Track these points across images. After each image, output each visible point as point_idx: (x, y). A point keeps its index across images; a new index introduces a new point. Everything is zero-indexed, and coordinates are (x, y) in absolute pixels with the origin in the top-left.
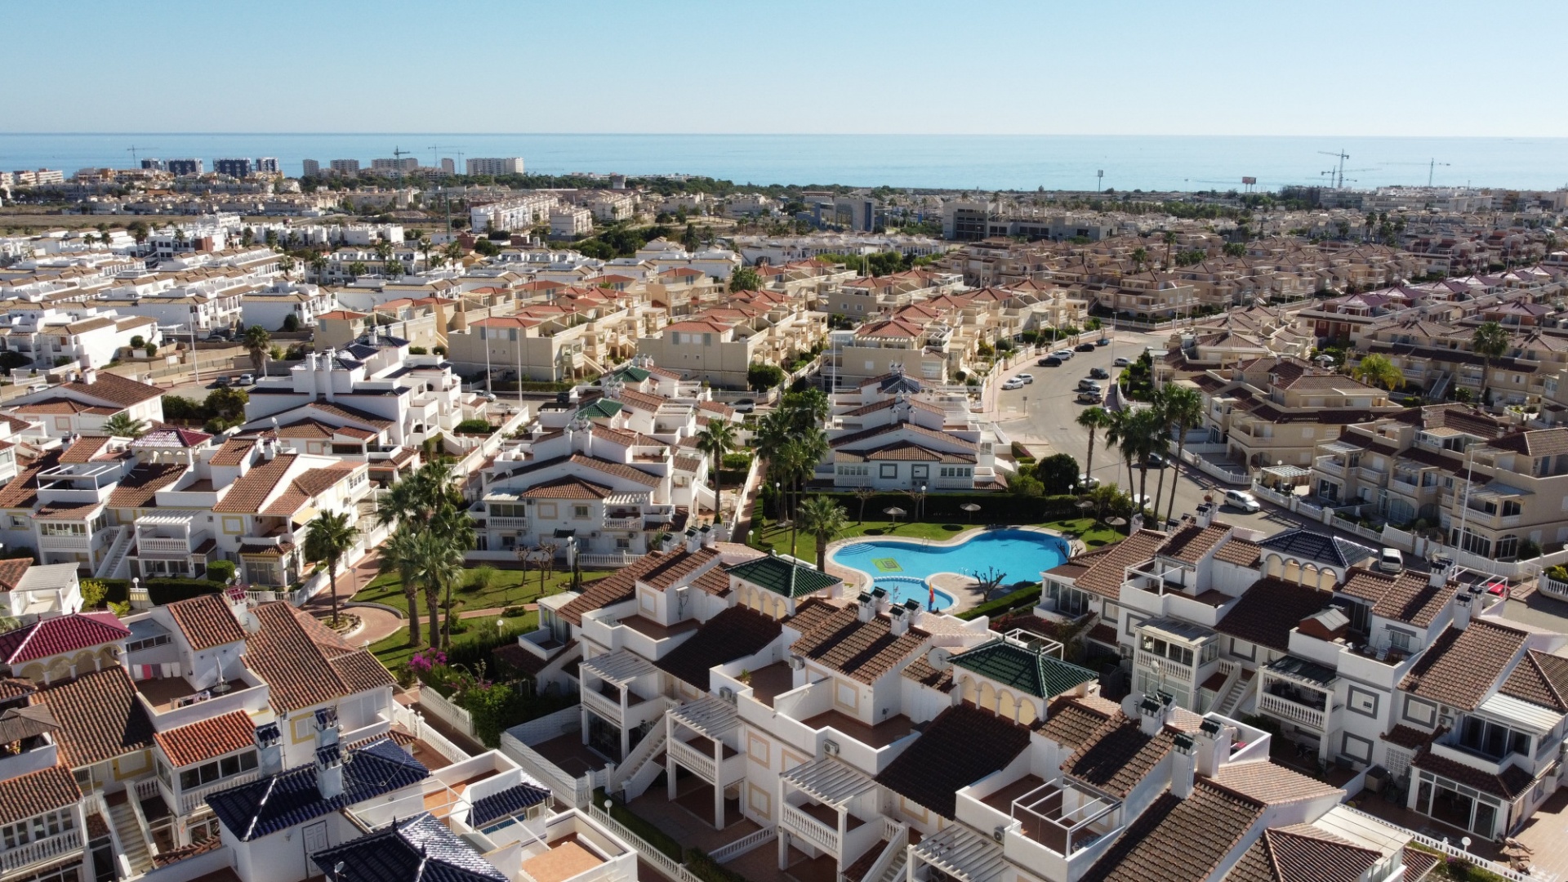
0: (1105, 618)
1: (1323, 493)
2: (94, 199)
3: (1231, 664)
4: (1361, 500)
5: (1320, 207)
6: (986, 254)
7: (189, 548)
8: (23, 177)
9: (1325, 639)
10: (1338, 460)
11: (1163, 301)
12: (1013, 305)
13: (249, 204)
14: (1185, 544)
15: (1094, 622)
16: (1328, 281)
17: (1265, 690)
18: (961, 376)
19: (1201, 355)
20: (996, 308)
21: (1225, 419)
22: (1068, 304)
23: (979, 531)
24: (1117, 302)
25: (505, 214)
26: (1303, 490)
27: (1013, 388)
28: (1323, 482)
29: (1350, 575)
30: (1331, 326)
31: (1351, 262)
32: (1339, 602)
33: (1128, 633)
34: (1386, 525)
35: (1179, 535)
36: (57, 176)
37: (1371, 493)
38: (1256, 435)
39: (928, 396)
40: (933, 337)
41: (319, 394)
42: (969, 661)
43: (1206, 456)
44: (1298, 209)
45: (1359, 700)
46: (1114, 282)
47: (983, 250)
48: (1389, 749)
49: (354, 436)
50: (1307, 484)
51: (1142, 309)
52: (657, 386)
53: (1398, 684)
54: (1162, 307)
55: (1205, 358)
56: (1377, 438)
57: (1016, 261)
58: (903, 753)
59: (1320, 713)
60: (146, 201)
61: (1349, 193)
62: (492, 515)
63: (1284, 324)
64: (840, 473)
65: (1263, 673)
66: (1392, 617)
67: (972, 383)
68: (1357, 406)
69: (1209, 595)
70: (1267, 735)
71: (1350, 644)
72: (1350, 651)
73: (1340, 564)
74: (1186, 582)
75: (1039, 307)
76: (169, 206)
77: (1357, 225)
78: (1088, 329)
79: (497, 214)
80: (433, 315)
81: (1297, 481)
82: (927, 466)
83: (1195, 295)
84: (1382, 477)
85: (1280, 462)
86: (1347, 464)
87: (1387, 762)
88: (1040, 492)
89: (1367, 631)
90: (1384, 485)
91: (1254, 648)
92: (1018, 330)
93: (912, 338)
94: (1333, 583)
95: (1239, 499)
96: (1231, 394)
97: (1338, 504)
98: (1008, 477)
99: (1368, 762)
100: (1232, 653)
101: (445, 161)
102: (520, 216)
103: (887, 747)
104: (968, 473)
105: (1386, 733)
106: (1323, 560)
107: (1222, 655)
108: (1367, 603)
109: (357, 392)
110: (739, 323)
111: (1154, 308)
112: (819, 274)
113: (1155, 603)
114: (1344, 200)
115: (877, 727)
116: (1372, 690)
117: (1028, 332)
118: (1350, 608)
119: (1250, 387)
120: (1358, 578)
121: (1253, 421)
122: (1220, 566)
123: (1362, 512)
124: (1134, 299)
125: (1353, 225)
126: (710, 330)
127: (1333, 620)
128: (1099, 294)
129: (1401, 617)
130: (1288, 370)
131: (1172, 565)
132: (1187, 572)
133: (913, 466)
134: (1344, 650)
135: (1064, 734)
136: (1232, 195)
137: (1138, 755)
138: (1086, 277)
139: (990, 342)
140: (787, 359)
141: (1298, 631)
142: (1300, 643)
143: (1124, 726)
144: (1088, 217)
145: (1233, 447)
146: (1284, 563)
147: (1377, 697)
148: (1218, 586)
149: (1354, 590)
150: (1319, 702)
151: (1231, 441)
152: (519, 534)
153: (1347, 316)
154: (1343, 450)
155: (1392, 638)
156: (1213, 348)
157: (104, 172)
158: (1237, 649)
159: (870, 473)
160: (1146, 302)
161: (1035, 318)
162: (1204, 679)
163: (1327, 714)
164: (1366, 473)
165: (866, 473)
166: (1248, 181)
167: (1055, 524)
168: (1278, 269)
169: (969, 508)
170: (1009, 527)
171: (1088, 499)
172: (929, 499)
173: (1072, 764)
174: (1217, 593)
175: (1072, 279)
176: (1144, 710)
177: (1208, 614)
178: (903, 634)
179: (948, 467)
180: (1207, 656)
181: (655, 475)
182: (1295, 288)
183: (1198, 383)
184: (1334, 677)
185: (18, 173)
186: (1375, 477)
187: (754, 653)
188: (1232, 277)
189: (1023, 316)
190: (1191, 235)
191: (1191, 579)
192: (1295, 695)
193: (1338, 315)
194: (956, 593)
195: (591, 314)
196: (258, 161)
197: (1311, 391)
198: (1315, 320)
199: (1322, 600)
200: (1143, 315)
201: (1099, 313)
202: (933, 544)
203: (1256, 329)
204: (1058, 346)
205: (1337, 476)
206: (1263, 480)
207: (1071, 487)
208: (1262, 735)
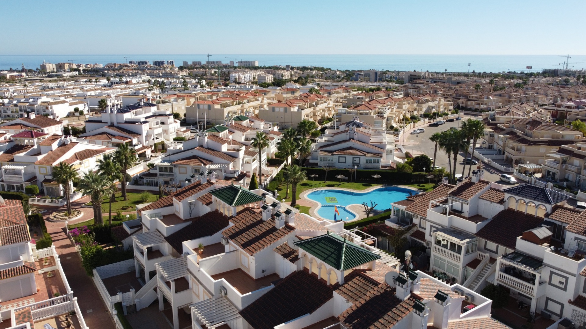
0: (420, 227)
1: (548, 176)
2: (106, 72)
3: (484, 254)
4: (567, 180)
5: (558, 76)
6: (414, 86)
7: (24, 181)
8: (88, 66)
9: (537, 244)
10: (556, 161)
11: (486, 104)
12: (420, 102)
13: (157, 73)
14: (464, 190)
15: (415, 229)
16: (559, 99)
17: (501, 270)
18: (392, 127)
19: (497, 119)
20: (413, 103)
21: (504, 144)
22: (444, 103)
23: (379, 187)
24: (467, 104)
25: (242, 76)
26: (539, 175)
27: (415, 134)
28: (549, 172)
29: (554, 209)
30: (558, 114)
31: (569, 92)
32: (547, 223)
33: (431, 236)
34: (579, 191)
35: (462, 186)
36: (100, 66)
37: (572, 177)
38: (517, 151)
39: (368, 130)
40: (380, 110)
41: (111, 123)
42: (306, 245)
43: (493, 160)
44: (549, 76)
45: (556, 280)
46: (465, 96)
47: (414, 84)
48: (573, 310)
49: (120, 139)
50: (541, 173)
51: (477, 107)
52: (252, 124)
53: (581, 272)
54: (485, 106)
55: (498, 121)
56: (576, 151)
57: (426, 89)
58: (261, 298)
59: (532, 286)
60: (123, 72)
61: (570, 71)
62: (160, 171)
63: (537, 110)
64: (321, 160)
65: (500, 260)
66: (578, 233)
67: (396, 130)
68: (566, 139)
69: (475, 218)
70: (490, 301)
71: (552, 247)
72: (552, 251)
73: (549, 202)
74: (463, 210)
75: (432, 104)
76: (130, 74)
77: (573, 81)
78: (452, 113)
79: (239, 76)
80: (185, 101)
81: (536, 171)
82: (360, 158)
83: (500, 102)
84: (578, 169)
85: (528, 162)
86: (560, 163)
87: (572, 317)
88: (411, 171)
89: (563, 240)
90: (579, 173)
91: (497, 247)
92: (422, 113)
93: (371, 111)
94: (545, 212)
95: (507, 177)
96: (508, 134)
97: (556, 182)
98: (398, 164)
99: (560, 316)
100: (485, 248)
101: (231, 62)
102: (248, 77)
103: (250, 293)
104: (378, 162)
105: (572, 300)
106: (538, 200)
107: (479, 249)
108: (564, 225)
109: (126, 122)
110: (301, 104)
111: (482, 107)
112: (346, 92)
113: (445, 220)
114: (568, 74)
115: (258, 280)
116: (565, 275)
117: (426, 113)
118: (552, 226)
119: (516, 130)
120: (559, 210)
121: (516, 144)
122: (482, 202)
123: (567, 185)
124: (474, 103)
125: (571, 81)
126: (287, 106)
127: (542, 233)
128: (459, 101)
129: (584, 233)
130: (535, 123)
131: (456, 201)
132: (464, 205)
133: (353, 158)
134: (548, 250)
135: (350, 294)
136: (522, 73)
137: (389, 313)
138: (454, 95)
139: (408, 116)
140: (321, 120)
141: (521, 238)
142: (522, 244)
143: (386, 291)
144: (462, 78)
145: (507, 157)
146: (517, 201)
147: (567, 279)
148: (481, 213)
149: (556, 217)
150: (531, 279)
151: (506, 153)
152: (171, 180)
153: (566, 109)
154: (558, 156)
155: (578, 245)
156: (502, 116)
157: (115, 65)
158: (488, 247)
159: (334, 161)
160: (479, 104)
161: (429, 108)
162: (468, 262)
163: (536, 286)
164: (570, 167)
165: (332, 161)
166: (528, 67)
167: (416, 185)
168: (537, 93)
169: (375, 176)
170: (394, 186)
171: (432, 174)
172: (358, 172)
173: (346, 315)
174: (481, 216)
175: (448, 95)
176: (397, 283)
177: (472, 227)
178: (281, 228)
179: (369, 158)
180: (470, 250)
181: (233, 157)
182: (544, 101)
183: (493, 129)
184: (542, 265)
185: (87, 64)
186: (575, 169)
187: (211, 235)
188: (516, 95)
189: (424, 107)
190: (501, 82)
191: (466, 208)
192: (519, 274)
193: (562, 109)
194: (358, 213)
195: (245, 101)
196: (168, 62)
197: (545, 131)
198: (551, 111)
199: (537, 222)
200: (477, 109)
201: (457, 108)
202: (356, 191)
203: (524, 111)
204: (439, 119)
205: (556, 169)
206: (519, 170)
207: (424, 169)
208: (487, 300)
